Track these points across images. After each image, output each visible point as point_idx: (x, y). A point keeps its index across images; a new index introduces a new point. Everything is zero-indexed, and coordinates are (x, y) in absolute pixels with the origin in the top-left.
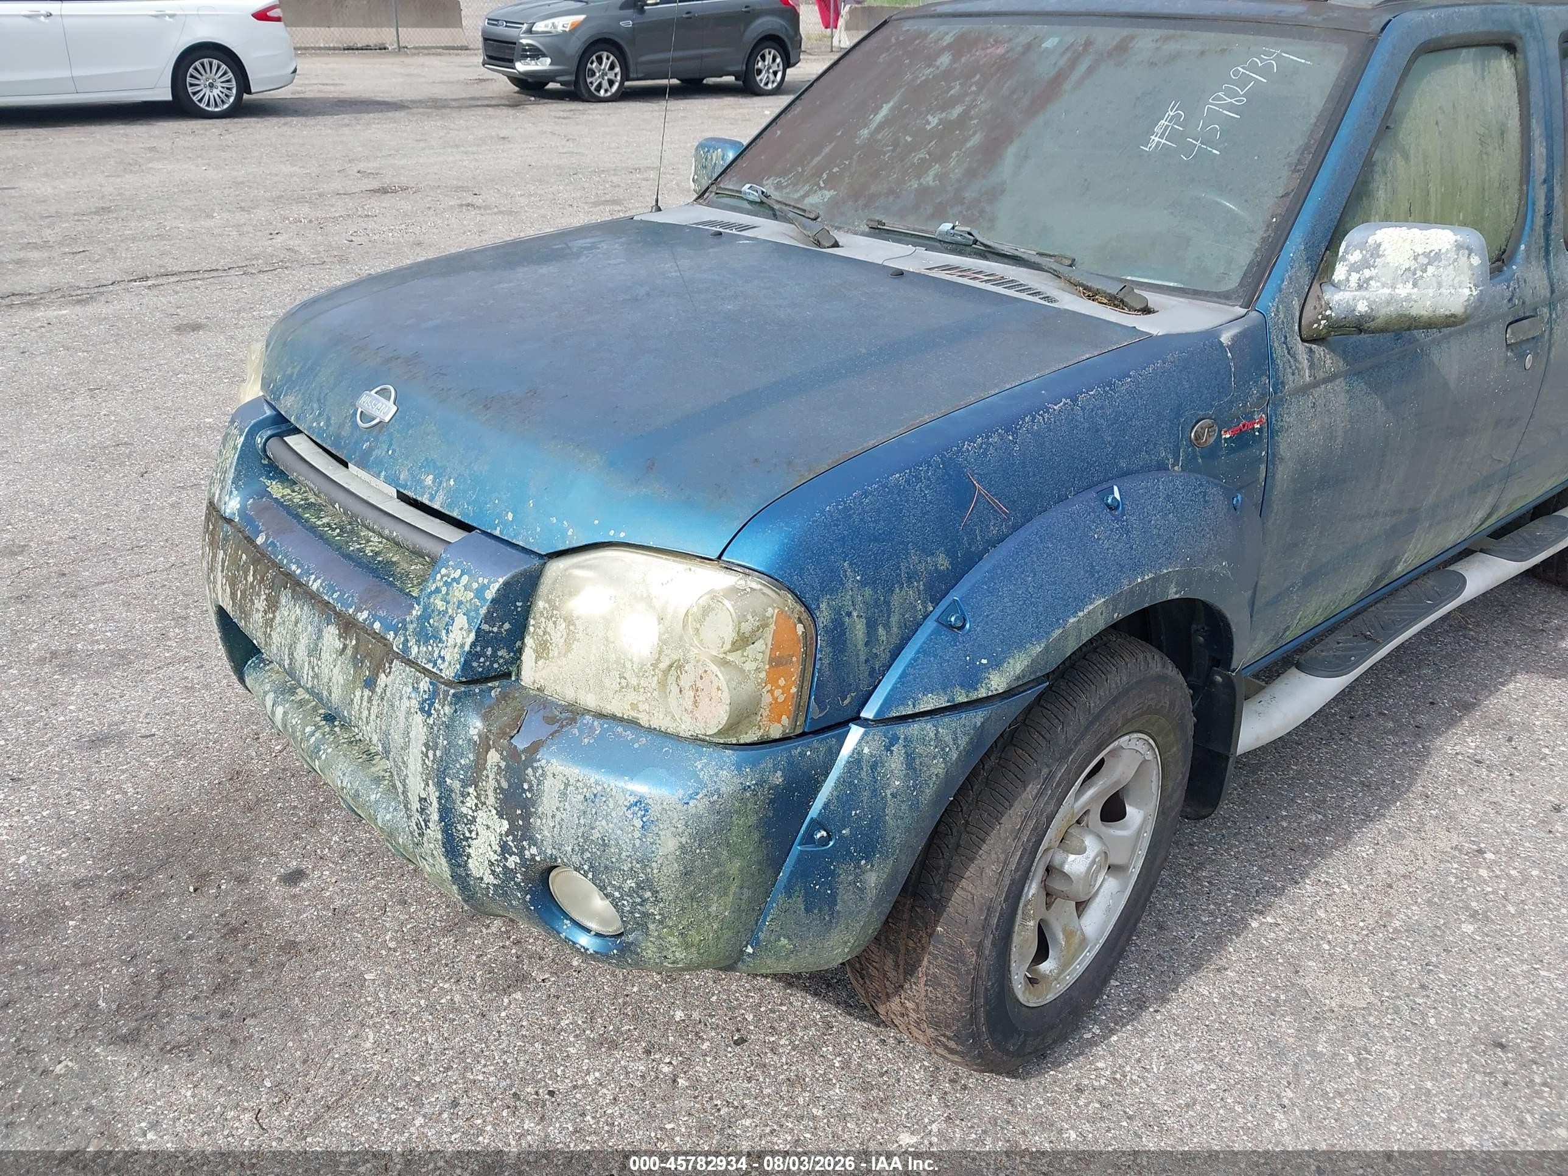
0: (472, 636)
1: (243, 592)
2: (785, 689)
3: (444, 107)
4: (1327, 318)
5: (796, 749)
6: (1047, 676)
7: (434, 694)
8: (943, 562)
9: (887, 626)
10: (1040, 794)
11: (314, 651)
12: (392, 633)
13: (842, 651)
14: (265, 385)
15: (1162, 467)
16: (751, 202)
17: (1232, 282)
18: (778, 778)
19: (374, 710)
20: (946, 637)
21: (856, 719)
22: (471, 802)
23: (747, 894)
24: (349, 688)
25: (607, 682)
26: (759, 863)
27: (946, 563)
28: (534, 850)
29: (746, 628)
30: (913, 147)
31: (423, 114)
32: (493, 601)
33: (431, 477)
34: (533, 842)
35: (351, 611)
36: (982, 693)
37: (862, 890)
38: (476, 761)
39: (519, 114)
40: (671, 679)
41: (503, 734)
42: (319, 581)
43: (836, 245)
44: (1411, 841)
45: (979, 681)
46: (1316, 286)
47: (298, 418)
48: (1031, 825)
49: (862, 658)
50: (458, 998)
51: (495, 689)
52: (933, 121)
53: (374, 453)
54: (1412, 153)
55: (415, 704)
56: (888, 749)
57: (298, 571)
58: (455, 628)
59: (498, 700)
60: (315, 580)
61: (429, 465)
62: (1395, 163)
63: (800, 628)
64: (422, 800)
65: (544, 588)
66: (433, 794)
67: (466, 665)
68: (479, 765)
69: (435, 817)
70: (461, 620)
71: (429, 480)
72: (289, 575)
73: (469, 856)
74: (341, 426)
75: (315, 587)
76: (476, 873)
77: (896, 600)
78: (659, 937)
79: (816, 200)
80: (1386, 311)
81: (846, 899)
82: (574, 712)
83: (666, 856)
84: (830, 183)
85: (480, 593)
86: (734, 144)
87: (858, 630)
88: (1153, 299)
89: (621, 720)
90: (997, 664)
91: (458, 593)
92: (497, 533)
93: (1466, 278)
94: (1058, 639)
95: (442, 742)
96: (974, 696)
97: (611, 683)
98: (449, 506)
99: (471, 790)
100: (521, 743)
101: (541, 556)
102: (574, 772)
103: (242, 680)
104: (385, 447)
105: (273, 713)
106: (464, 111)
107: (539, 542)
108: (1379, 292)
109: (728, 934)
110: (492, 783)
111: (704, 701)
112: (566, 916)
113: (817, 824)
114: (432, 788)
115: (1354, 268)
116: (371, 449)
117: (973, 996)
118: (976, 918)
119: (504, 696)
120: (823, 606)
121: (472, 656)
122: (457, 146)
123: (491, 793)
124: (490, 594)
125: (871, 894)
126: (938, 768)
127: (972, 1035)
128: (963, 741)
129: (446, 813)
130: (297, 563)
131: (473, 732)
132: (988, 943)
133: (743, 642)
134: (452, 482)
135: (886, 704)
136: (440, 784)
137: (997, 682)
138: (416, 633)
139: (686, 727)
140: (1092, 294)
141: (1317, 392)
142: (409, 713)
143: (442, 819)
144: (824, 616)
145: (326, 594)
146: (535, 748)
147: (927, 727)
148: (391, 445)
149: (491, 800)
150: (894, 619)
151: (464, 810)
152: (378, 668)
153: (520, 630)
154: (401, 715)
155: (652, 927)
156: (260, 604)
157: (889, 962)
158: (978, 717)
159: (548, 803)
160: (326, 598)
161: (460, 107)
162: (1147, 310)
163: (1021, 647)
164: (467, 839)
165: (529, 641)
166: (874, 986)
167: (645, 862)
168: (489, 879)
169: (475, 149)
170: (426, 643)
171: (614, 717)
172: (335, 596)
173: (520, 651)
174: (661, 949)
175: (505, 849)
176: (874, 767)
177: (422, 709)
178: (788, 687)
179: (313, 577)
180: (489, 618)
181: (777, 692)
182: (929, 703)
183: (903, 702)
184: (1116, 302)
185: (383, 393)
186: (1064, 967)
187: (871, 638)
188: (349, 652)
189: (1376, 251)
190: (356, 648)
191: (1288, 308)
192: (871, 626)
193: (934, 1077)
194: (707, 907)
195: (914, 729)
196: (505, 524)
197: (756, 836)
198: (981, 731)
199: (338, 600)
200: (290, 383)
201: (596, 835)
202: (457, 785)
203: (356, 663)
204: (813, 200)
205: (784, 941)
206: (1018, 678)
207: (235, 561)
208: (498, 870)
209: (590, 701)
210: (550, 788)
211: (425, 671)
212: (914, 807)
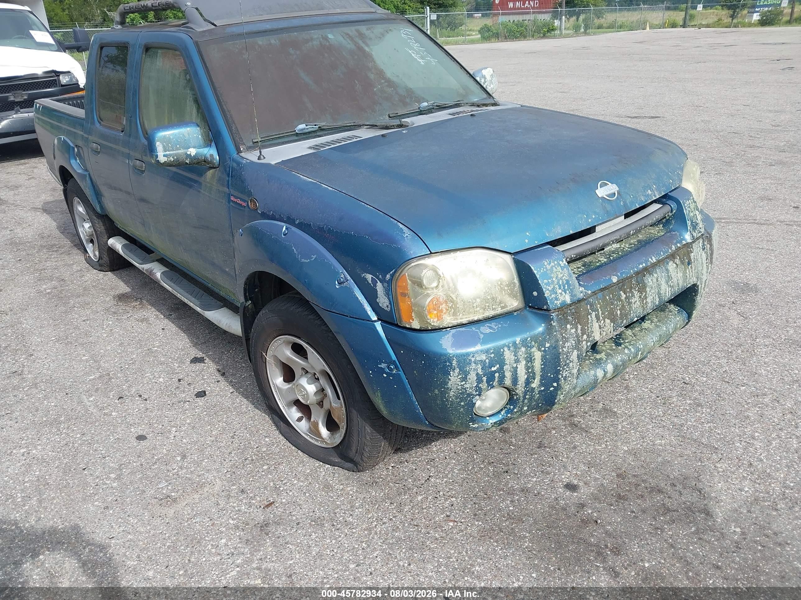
7: (703, 241)
12: (683, 241)
19: (693, 269)
24: (684, 274)
33: (649, 191)
35: (670, 251)
42: (653, 258)
53: (627, 202)
57: (644, 265)
58: (698, 216)
60: (652, 259)
71: (650, 192)
75: (655, 261)
92: (673, 188)
104: (629, 197)
116: (625, 203)
134: (654, 186)
142: (701, 255)
145: (660, 257)
148: (629, 195)
152: (689, 254)
154: (700, 259)
160: (661, 258)
170: (696, 229)
172: (662, 254)
179: (650, 259)
188: (678, 263)
190: (679, 259)
199: (664, 254)
203: (682, 262)
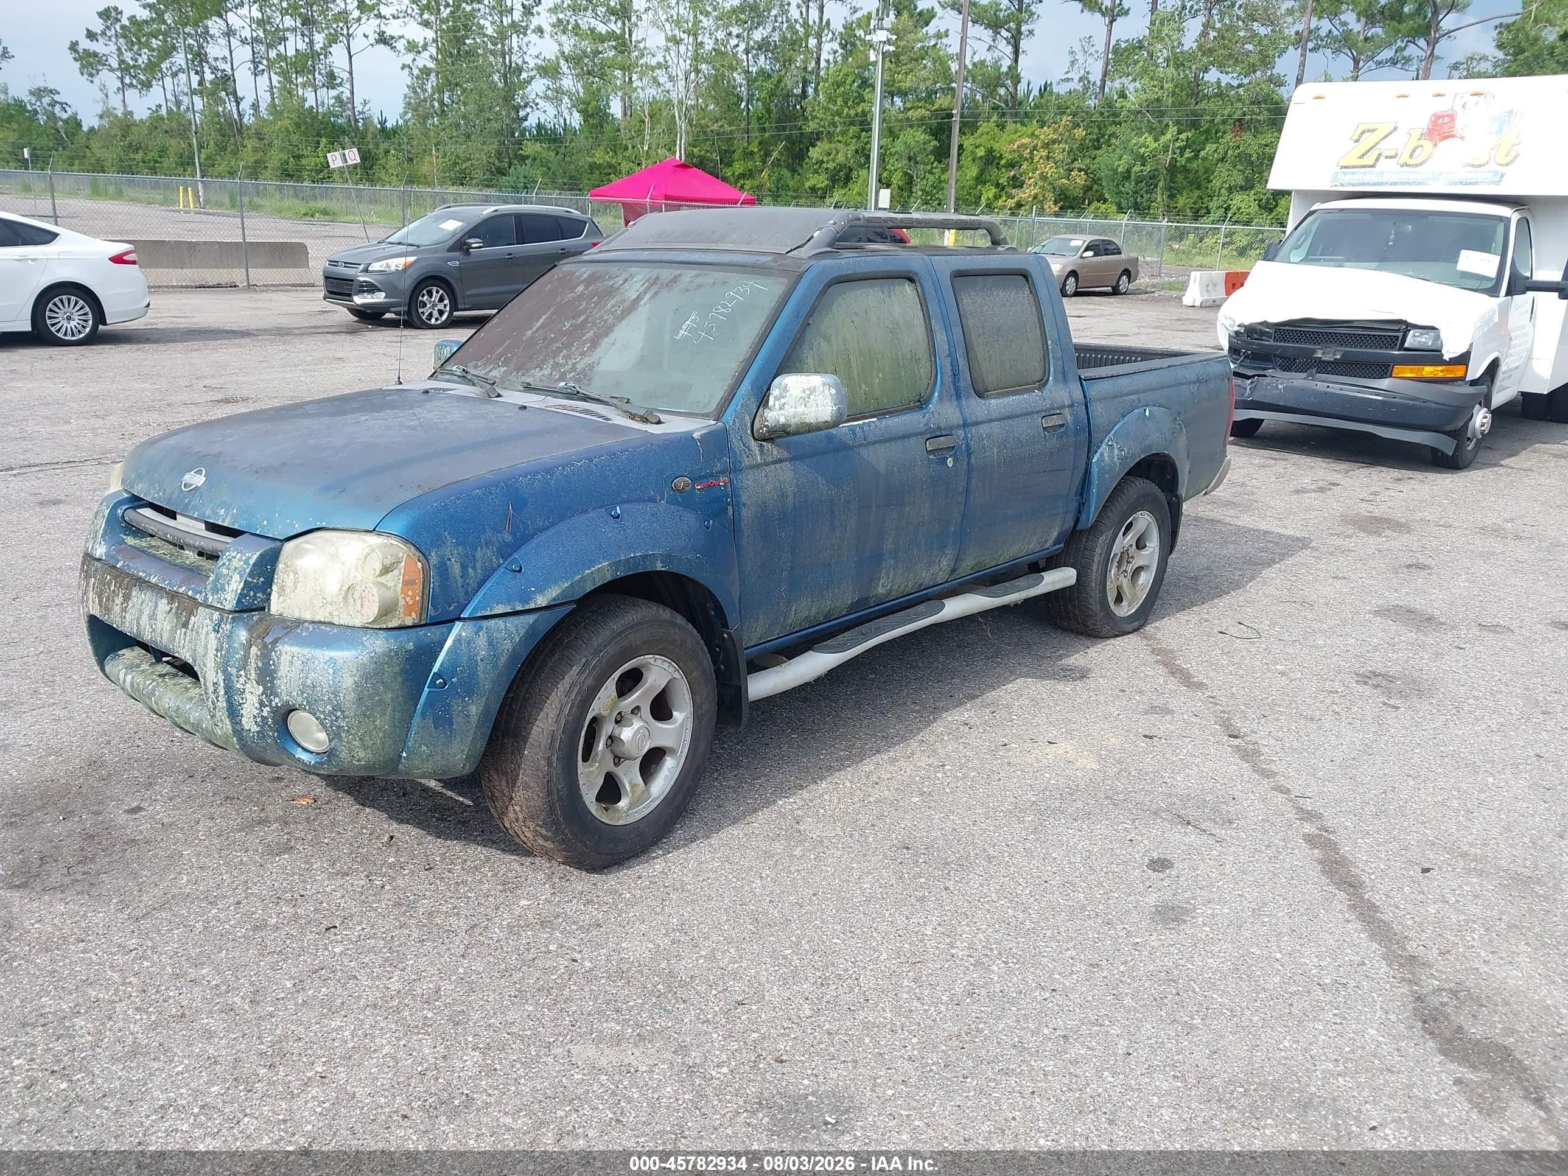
0: (242, 584)
1: (108, 599)
2: (413, 597)
3: (287, 334)
4: (766, 426)
5: (422, 632)
6: (575, 602)
7: (221, 620)
8: (508, 537)
9: (474, 568)
10: (580, 673)
11: (152, 617)
12: (198, 594)
13: (447, 579)
14: (123, 482)
15: (652, 500)
16: (459, 377)
17: (712, 407)
18: (410, 646)
19: (188, 639)
20: (510, 575)
21: (459, 619)
22: (242, 680)
23: (398, 715)
24: (173, 631)
25: (316, 602)
26: (403, 696)
27: (510, 538)
28: (277, 700)
29: (387, 562)
30: (554, 340)
31: (267, 340)
32: (254, 565)
33: (223, 508)
34: (277, 695)
35: (175, 589)
36: (532, 606)
37: (468, 716)
38: (245, 656)
39: (356, 339)
40: (350, 596)
41: (259, 637)
42: (157, 578)
43: (499, 396)
44: (902, 763)
45: (530, 599)
46: (761, 409)
47: (145, 495)
48: (576, 689)
49: (460, 585)
50: (245, 859)
51: (256, 616)
52: (568, 325)
53: (192, 503)
54: (833, 338)
55: (210, 628)
56: (477, 633)
57: (144, 576)
58: (233, 582)
59: (257, 622)
60: (154, 578)
61: (222, 505)
62: (819, 344)
63: (419, 565)
64: (215, 684)
65: (282, 558)
66: (221, 677)
67: (239, 601)
68: (246, 657)
69: (222, 692)
70: (236, 577)
71: (222, 511)
72: (140, 578)
73: (242, 716)
74: (173, 493)
75: (154, 581)
76: (246, 727)
77: (479, 554)
78: (348, 742)
79: (496, 374)
80: (794, 421)
81: (458, 721)
82: (299, 623)
83: (347, 689)
84: (504, 364)
85: (246, 562)
86: (456, 342)
87: (456, 569)
88: (663, 417)
89: (324, 623)
90: (541, 590)
91: (235, 563)
92: (260, 533)
93: (829, 400)
94: (579, 581)
95: (225, 646)
96: (527, 607)
97: (318, 603)
98: (233, 523)
99: (242, 673)
100: (268, 640)
101: (281, 541)
102: (296, 649)
103: (103, 670)
104: (198, 500)
105: (124, 681)
106: (305, 338)
107: (280, 533)
108: (789, 411)
109: (389, 742)
110: (254, 665)
111: (366, 604)
112: (299, 745)
113: (438, 675)
114: (220, 674)
115: (777, 399)
116: (190, 502)
117: (549, 793)
118: (545, 742)
119: (261, 620)
120: (433, 554)
121: (242, 596)
122: (295, 366)
123: (253, 672)
124: (252, 562)
125: (474, 720)
126: (508, 645)
127: (553, 823)
128: (522, 632)
129: (229, 689)
130: (144, 572)
131: (243, 638)
132: (555, 758)
133: (386, 570)
134: (235, 511)
135: (475, 610)
136: (225, 672)
137: (541, 601)
138: (212, 589)
139: (358, 623)
140: (633, 417)
141: (768, 469)
142: (207, 634)
143: (226, 693)
144: (434, 559)
145: (161, 583)
146: (275, 642)
147: (500, 622)
148: (201, 498)
149: (253, 676)
150: (478, 565)
151: (238, 686)
152: (191, 613)
153: (269, 582)
154: (203, 637)
155: (343, 735)
156: (119, 600)
157: (504, 783)
158: (531, 619)
159: (283, 670)
160: (161, 585)
161: (302, 334)
162: (659, 422)
163: (555, 583)
164: (240, 704)
165: (274, 587)
166: (499, 804)
167: (336, 693)
168: (255, 728)
169: (312, 367)
170: (217, 593)
171: (320, 622)
172: (166, 583)
173: (270, 594)
174: (350, 750)
175: (262, 704)
176: (469, 643)
177: (214, 630)
178: (415, 595)
179: (153, 576)
180: (251, 574)
181: (408, 599)
182: (500, 609)
183: (485, 609)
184: (645, 420)
185: (199, 472)
186: (631, 806)
187: (464, 575)
188: (174, 611)
189: (785, 389)
190: (178, 608)
191: (742, 420)
192: (464, 567)
193: (549, 877)
194: (374, 722)
195: (492, 623)
196: (263, 527)
197: (400, 679)
198: (533, 627)
199: (167, 585)
200: (140, 477)
201: (309, 682)
202: (234, 671)
203: (178, 615)
204: (494, 373)
205: (424, 748)
206: (554, 599)
207: (102, 582)
208: (259, 720)
209: (308, 616)
210: (285, 660)
211: (217, 609)
212: (495, 667)
